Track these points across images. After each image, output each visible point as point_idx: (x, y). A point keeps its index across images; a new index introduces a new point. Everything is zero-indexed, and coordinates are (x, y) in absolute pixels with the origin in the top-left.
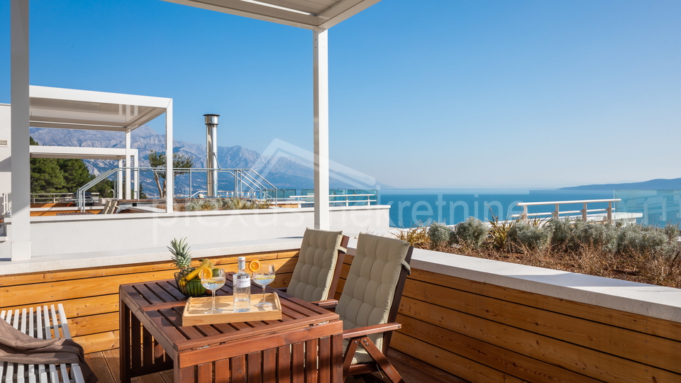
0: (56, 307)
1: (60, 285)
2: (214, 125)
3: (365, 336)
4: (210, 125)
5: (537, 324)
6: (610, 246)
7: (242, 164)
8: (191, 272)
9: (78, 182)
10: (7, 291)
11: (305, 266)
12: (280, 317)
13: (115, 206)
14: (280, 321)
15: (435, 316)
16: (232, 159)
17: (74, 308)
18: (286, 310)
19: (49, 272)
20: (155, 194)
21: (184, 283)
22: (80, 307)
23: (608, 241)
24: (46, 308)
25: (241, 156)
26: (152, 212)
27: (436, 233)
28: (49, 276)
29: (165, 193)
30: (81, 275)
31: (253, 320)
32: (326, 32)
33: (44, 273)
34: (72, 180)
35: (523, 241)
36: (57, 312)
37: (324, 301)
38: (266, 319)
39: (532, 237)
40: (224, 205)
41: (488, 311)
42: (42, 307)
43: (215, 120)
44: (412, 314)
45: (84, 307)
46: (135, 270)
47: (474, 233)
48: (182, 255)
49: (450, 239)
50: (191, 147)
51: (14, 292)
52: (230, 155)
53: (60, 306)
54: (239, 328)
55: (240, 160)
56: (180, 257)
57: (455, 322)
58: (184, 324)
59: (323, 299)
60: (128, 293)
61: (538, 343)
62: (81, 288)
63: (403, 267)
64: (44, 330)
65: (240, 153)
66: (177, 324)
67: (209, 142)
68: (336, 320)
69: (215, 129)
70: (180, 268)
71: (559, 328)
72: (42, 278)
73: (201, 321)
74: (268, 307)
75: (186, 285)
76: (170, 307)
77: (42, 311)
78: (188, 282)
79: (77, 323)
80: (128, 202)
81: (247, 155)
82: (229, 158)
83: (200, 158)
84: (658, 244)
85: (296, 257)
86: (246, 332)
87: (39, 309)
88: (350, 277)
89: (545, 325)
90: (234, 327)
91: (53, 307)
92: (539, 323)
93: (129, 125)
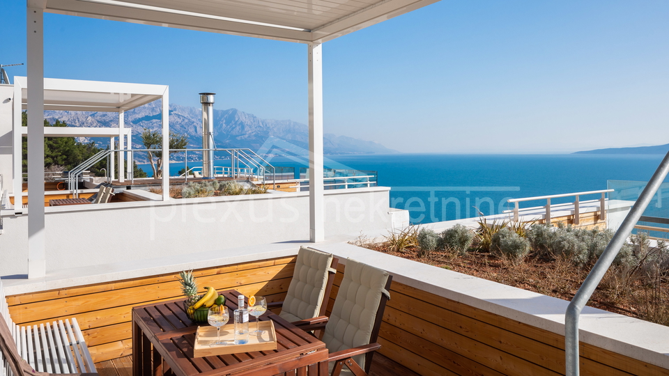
0: (70, 321)
1: (74, 300)
2: (209, 103)
3: (350, 358)
4: (206, 104)
5: (501, 342)
6: (581, 256)
7: (238, 128)
8: (198, 300)
9: (64, 150)
10: (26, 308)
11: (299, 284)
12: (275, 347)
13: (110, 192)
14: (276, 351)
15: (417, 327)
16: (227, 123)
17: (86, 321)
18: (281, 338)
19: (63, 289)
20: (145, 161)
21: (192, 311)
22: (91, 320)
23: (580, 252)
24: (61, 322)
25: (237, 119)
26: (148, 199)
27: (424, 240)
28: (63, 293)
29: (160, 172)
30: (92, 290)
31: (253, 351)
32: (321, 45)
33: (59, 290)
34: (57, 148)
35: (504, 250)
36: (72, 327)
37: (316, 318)
38: (263, 349)
39: (511, 246)
40: (220, 189)
41: (461, 327)
42: (57, 321)
43: (211, 99)
44: (397, 324)
45: (95, 319)
46: (142, 283)
47: (460, 239)
48: (190, 285)
49: (438, 245)
50: (183, 110)
51: (32, 309)
52: (226, 119)
53: (74, 320)
54: (241, 359)
55: (236, 123)
56: (188, 287)
57: (434, 335)
58: (196, 356)
59: (315, 316)
60: (142, 318)
61: (501, 359)
62: (92, 301)
63: (383, 295)
64: (64, 347)
65: (236, 116)
66: (189, 355)
67: (205, 119)
68: (323, 348)
69: (211, 108)
70: (188, 295)
71: (518, 347)
72: (58, 295)
73: (210, 353)
74: (265, 335)
75: (194, 313)
76: (181, 335)
77: (58, 325)
78: (196, 310)
79: (89, 335)
80: (122, 185)
81: (243, 119)
82: (224, 121)
83: (193, 122)
84: (623, 257)
85: (293, 262)
86: (247, 363)
87: (55, 324)
88: (338, 298)
89: (507, 344)
90: (236, 358)
91: (67, 321)
92: (502, 341)
93: (123, 105)
